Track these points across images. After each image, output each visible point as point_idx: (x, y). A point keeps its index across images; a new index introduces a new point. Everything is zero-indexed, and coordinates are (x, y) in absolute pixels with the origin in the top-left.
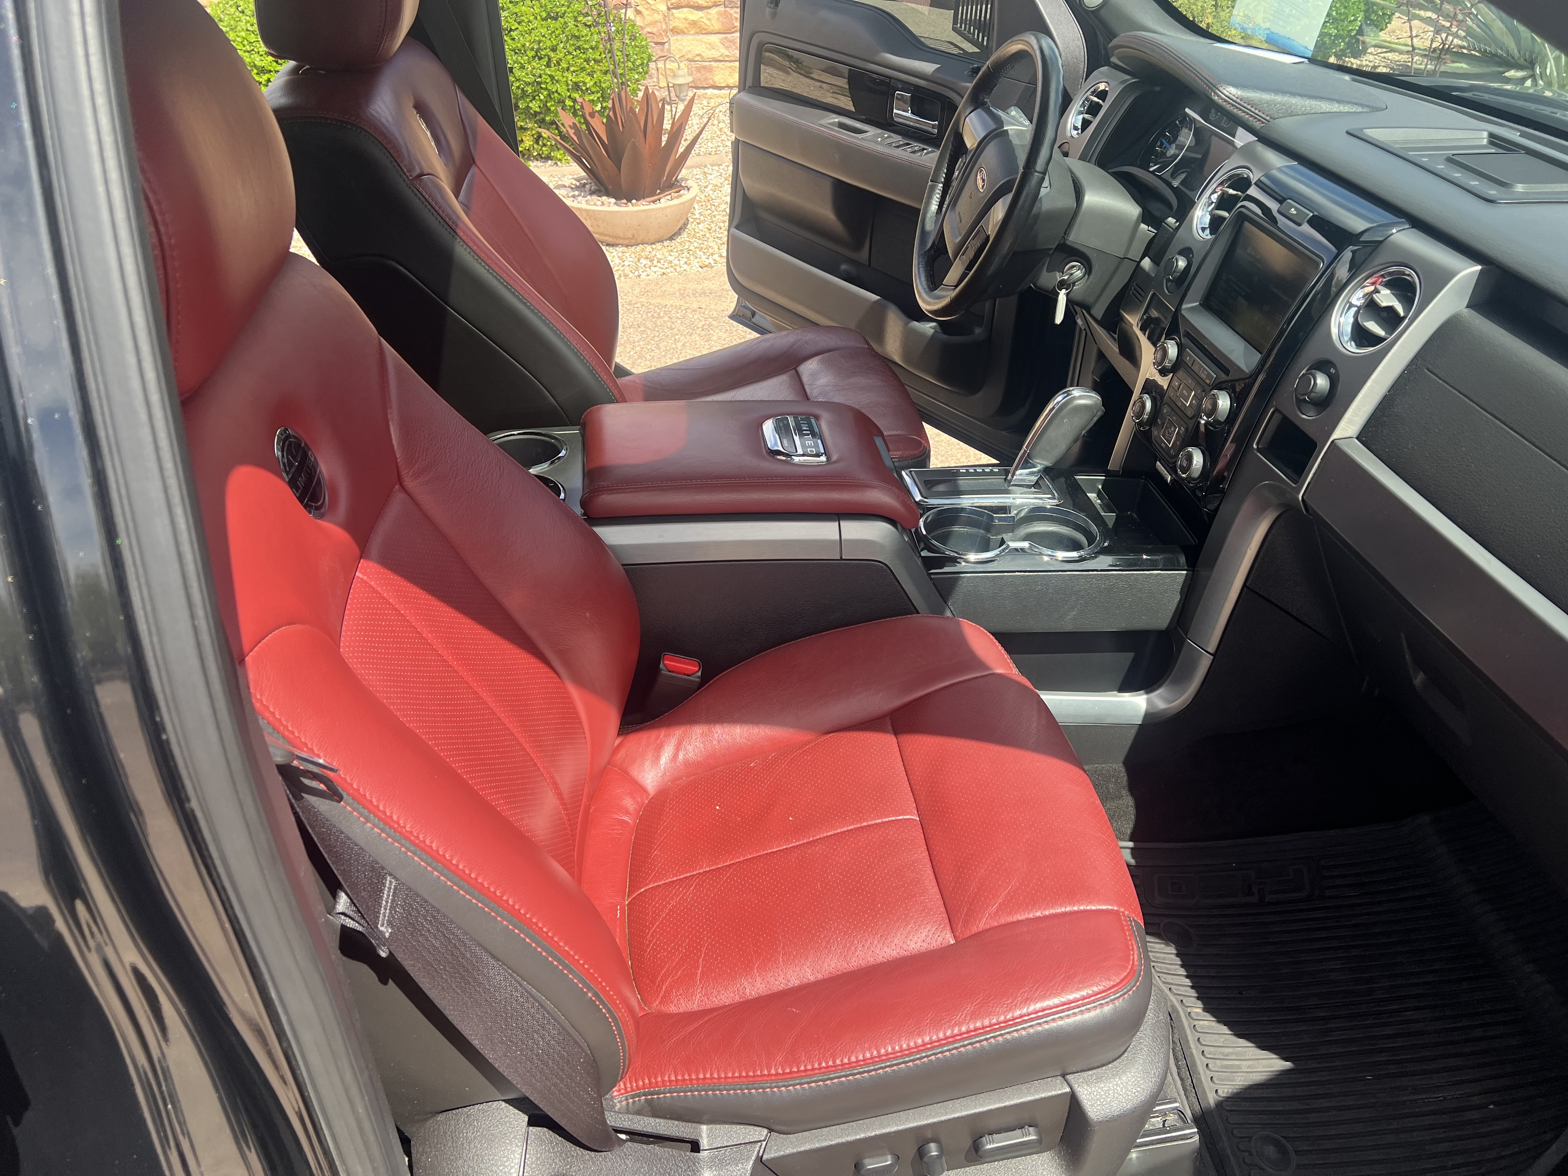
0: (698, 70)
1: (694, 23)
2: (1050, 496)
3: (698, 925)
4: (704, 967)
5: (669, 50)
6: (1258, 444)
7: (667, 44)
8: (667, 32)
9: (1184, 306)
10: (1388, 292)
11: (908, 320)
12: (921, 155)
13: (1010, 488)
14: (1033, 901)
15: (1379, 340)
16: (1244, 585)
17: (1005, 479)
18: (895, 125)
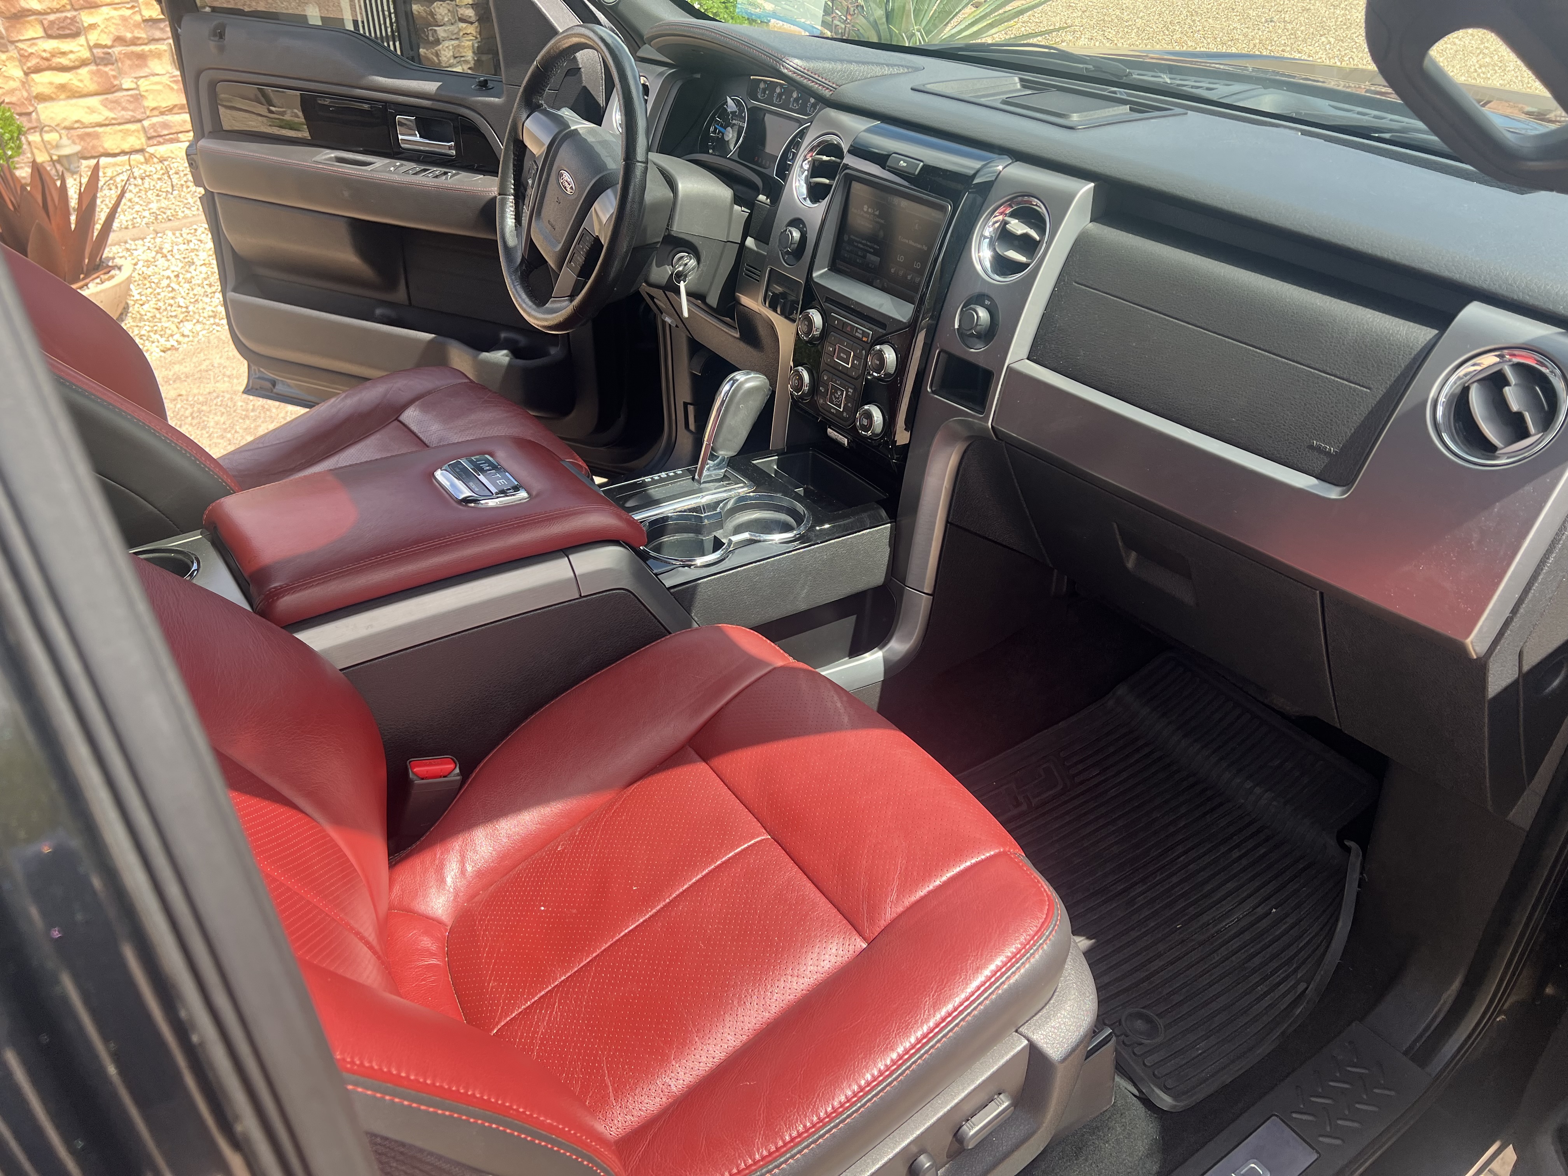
0: (82, 137)
1: (62, 87)
2: (742, 485)
3: (583, 1042)
4: (614, 1083)
5: (38, 120)
6: (931, 387)
7: (34, 114)
8: (30, 101)
9: (815, 275)
10: (1017, 221)
11: (475, 352)
12: (446, 179)
13: (703, 486)
14: (928, 874)
15: (1021, 267)
16: (948, 522)
17: (693, 479)
18: (403, 153)
